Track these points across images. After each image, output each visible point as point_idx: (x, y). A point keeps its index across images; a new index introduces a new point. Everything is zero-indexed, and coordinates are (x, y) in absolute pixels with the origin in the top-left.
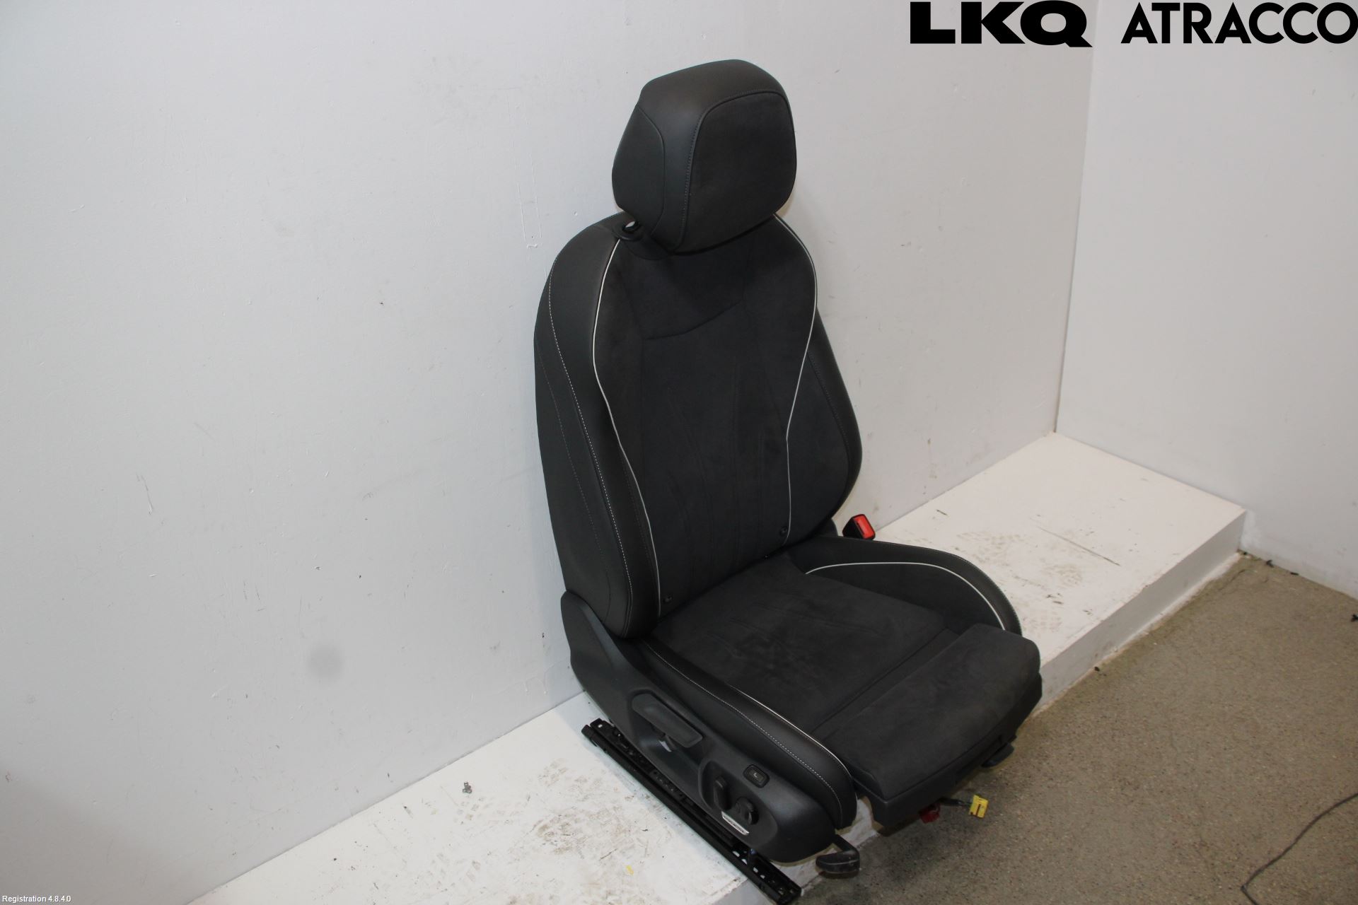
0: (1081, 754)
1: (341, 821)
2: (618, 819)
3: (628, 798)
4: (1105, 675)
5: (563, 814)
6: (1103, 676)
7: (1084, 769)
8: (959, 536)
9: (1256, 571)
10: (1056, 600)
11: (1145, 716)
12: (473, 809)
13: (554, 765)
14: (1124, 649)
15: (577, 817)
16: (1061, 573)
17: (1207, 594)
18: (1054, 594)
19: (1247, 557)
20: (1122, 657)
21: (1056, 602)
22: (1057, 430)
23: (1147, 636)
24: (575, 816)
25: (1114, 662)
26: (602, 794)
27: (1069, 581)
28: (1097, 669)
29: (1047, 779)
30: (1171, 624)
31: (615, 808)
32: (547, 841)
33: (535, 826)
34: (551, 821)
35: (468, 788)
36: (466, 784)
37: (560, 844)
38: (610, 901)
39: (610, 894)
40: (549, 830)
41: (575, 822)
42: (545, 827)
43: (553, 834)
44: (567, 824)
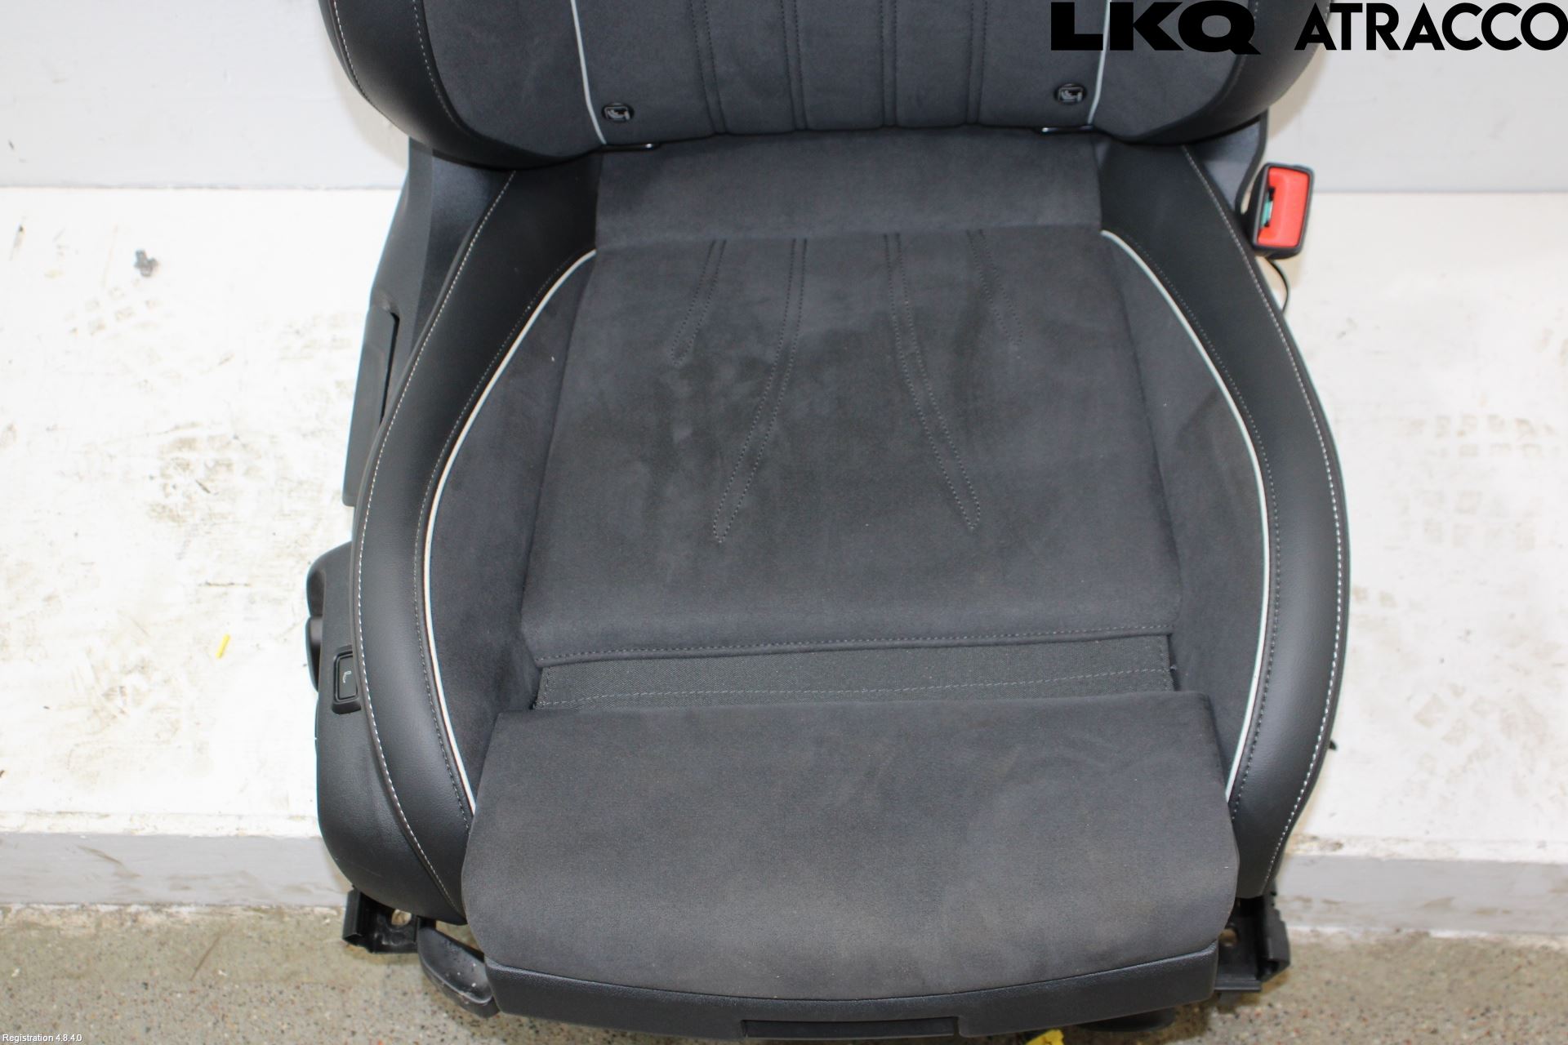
5: (245, 439)
12: (118, 316)
32: (163, 475)
33: (177, 428)
34: (211, 438)
35: (146, 265)
36: (141, 255)
37: (176, 500)
38: (133, 681)
39: (143, 668)
40: (186, 455)
41: (247, 473)
42: (188, 444)
43: (185, 466)
44: (229, 466)
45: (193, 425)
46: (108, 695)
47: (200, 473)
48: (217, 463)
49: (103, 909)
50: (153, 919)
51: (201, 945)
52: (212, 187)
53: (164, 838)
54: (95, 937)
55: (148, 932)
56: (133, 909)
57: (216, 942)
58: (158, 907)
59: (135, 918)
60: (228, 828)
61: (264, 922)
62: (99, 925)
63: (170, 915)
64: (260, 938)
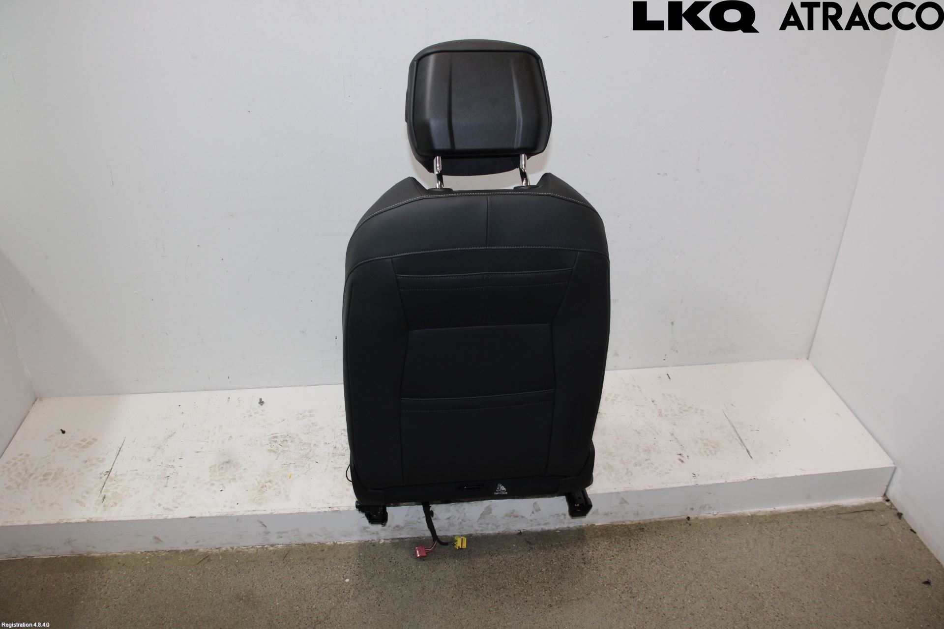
0: (620, 560)
1: (198, 391)
2: (310, 450)
3: (326, 443)
4: (690, 525)
5: (290, 435)
6: (688, 525)
7: (611, 569)
8: (663, 394)
9: (882, 516)
10: (682, 459)
11: (688, 561)
12: (255, 413)
13: (310, 411)
14: (721, 516)
15: (294, 440)
16: (705, 445)
17: (824, 512)
18: (685, 455)
19: (887, 504)
20: (715, 520)
21: (680, 460)
22: (809, 359)
23: (749, 516)
24: (294, 439)
25: (707, 520)
26: (317, 435)
27: (705, 452)
28: (688, 518)
29: (582, 561)
30: (775, 518)
31: (315, 445)
32: (270, 444)
33: (273, 434)
34: (281, 436)
35: (261, 402)
36: (261, 399)
37: (274, 448)
38: (267, 484)
39: (270, 481)
40: (276, 439)
41: (291, 442)
42: (276, 437)
43: (276, 442)
44: (287, 441)
45: (277, 433)
46: (262, 487)
47: (280, 443)
48: (284, 441)
49: (258, 547)
50: (272, 548)
51: (285, 553)
52: (276, 387)
53: (281, 514)
54: (257, 553)
55: (271, 551)
56: (266, 546)
57: (289, 552)
58: (272, 546)
59: (267, 548)
60: (297, 511)
61: (301, 547)
62: (257, 551)
63: (275, 547)
64: (300, 550)
